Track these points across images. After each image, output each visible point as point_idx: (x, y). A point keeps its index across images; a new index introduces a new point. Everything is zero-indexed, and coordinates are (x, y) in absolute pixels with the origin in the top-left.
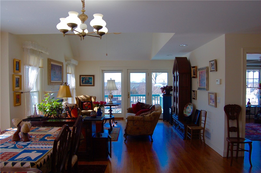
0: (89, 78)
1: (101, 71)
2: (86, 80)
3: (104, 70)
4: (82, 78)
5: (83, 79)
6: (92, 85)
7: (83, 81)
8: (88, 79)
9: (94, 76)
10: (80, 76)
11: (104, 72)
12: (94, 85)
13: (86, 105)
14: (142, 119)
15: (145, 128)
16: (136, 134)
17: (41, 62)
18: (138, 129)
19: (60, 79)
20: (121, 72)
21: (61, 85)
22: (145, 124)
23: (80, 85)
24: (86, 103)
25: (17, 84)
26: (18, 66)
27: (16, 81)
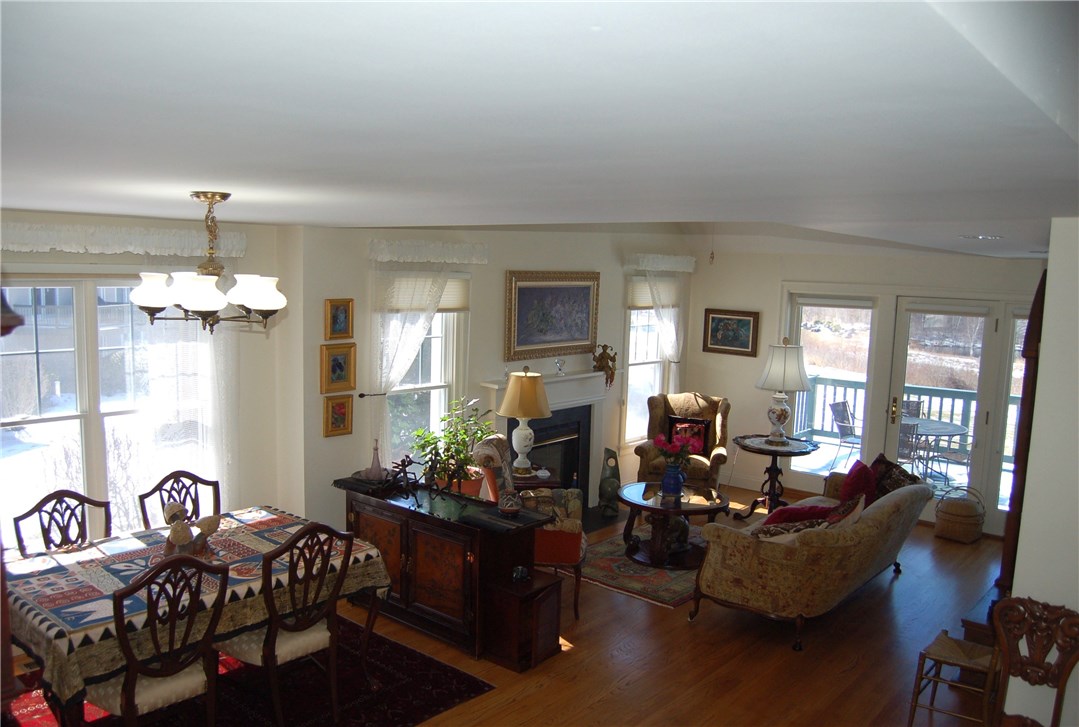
0: (740, 321)
1: (786, 295)
2: (728, 330)
3: (802, 296)
4: (713, 318)
5: (718, 325)
6: (750, 350)
7: (715, 331)
8: (735, 326)
9: (756, 315)
10: (708, 311)
11: (800, 300)
12: (754, 354)
13: (686, 431)
14: (748, 547)
15: (764, 588)
16: (730, 600)
17: (452, 294)
18: (738, 582)
19: (577, 335)
20: (869, 304)
21: (581, 353)
22: (765, 572)
23: (706, 349)
24: (686, 425)
25: (338, 371)
26: (342, 317)
27: (331, 363)
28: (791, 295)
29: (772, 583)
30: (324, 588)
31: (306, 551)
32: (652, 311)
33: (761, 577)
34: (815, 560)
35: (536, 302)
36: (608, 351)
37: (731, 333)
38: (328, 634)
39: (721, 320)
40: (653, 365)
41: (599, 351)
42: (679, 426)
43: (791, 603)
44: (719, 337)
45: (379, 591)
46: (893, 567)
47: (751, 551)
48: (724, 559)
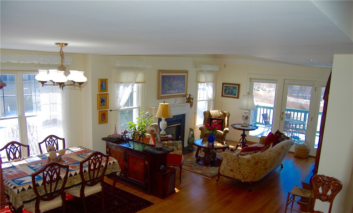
0: (233, 87)
1: (249, 78)
3: (254, 79)
4: (225, 86)
5: (226, 88)
6: (237, 96)
7: (225, 90)
8: (232, 88)
9: (239, 85)
10: (223, 84)
12: (238, 98)
13: (216, 122)
14: (235, 159)
15: (240, 172)
16: (230, 176)
17: (140, 77)
18: (232, 170)
19: (181, 91)
20: (275, 82)
21: (182, 97)
22: (240, 167)
23: (222, 96)
24: (216, 121)
25: (103, 102)
26: (104, 85)
27: (101, 100)
28: (250, 79)
29: (243, 171)
30: (100, 172)
31: (94, 161)
32: (205, 84)
33: (239, 169)
34: (256, 163)
35: (167, 80)
36: (191, 96)
37: (231, 91)
38: (101, 187)
39: (227, 87)
40: (205, 101)
41: (188, 96)
42: (214, 121)
43: (248, 177)
44: (227, 92)
45: (117, 174)
46: (281, 166)
47: (236, 160)
48: (227, 163)
